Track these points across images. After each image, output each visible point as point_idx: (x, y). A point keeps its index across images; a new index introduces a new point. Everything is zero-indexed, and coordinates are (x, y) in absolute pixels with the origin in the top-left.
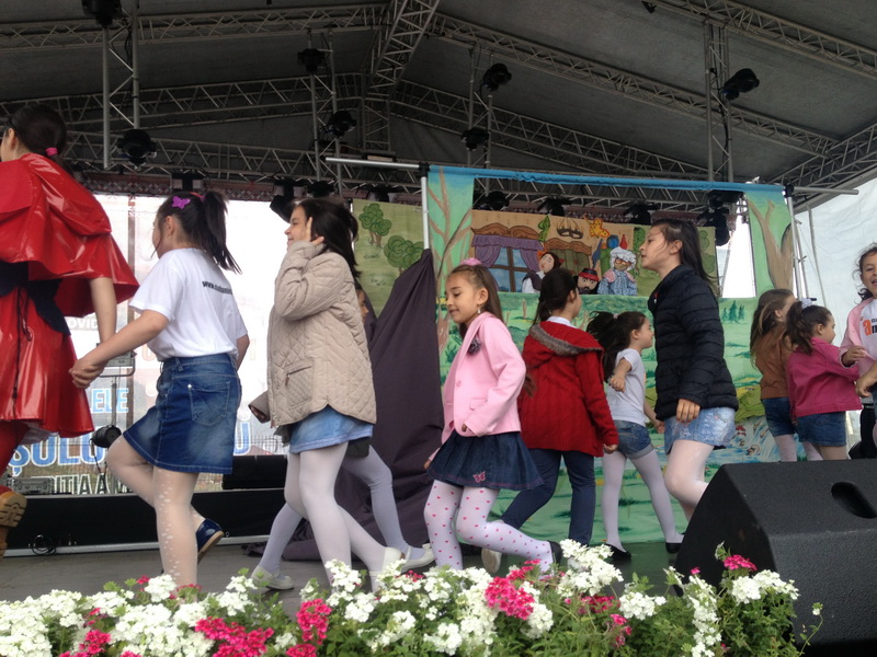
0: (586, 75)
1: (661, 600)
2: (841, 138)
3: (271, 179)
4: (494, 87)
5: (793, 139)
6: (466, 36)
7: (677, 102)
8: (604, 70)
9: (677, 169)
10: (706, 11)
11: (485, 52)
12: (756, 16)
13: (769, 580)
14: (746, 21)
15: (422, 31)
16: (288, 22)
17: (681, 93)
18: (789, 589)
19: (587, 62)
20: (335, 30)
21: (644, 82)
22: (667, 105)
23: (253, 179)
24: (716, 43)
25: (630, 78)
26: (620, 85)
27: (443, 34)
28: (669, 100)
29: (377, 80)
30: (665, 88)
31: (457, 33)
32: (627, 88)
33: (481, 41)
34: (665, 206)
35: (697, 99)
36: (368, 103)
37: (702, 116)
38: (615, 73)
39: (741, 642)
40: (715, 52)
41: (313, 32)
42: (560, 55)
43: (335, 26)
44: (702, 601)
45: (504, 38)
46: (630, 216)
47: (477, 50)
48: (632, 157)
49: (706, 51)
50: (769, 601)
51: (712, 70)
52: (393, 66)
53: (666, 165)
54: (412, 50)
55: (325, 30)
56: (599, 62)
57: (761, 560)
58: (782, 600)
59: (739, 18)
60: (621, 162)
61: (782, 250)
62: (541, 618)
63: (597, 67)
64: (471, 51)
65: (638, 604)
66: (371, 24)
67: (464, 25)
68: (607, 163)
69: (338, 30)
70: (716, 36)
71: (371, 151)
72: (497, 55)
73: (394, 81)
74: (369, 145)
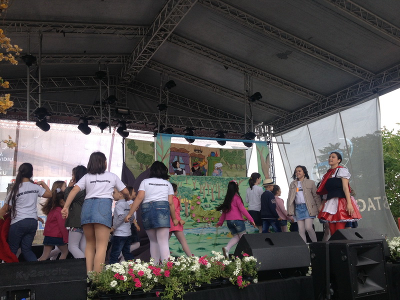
0: (203, 85)
1: (231, 261)
2: (291, 112)
3: (78, 116)
4: (169, 88)
5: (275, 111)
6: (159, 68)
7: (235, 96)
8: (209, 84)
9: (234, 118)
10: (246, 70)
11: (166, 75)
12: (262, 73)
13: (252, 258)
14: (259, 74)
15: (143, 66)
16: (91, 59)
17: (236, 94)
18: (255, 260)
19: (203, 81)
20: (109, 63)
21: (223, 89)
22: (231, 97)
23: (70, 116)
24: (248, 82)
25: (218, 87)
26: (215, 89)
27: (151, 67)
28: (232, 95)
29: (123, 80)
30: (231, 92)
31: (156, 67)
32: (217, 90)
33: (165, 70)
34: (230, 131)
35: (242, 96)
36: (118, 88)
37: (243, 102)
38: (213, 85)
39: (245, 270)
40: (248, 85)
41: (101, 63)
42: (193, 77)
43: (110, 62)
44: (238, 262)
45: (173, 70)
46: (217, 135)
47: (163, 73)
48: (218, 112)
49: (245, 84)
50: (251, 262)
51: (247, 91)
52: (130, 76)
53: (231, 116)
54: (138, 72)
55: (106, 63)
56: (207, 81)
57: (250, 254)
58: (254, 262)
59: (256, 72)
60: (214, 114)
61: (266, 162)
62: (209, 265)
63: (206, 82)
64: (161, 74)
65: (227, 262)
66: (123, 62)
67: (159, 64)
68: (209, 114)
69: (111, 63)
70: (248, 79)
71: (119, 107)
72: (171, 76)
73: (129, 81)
74: (118, 104)
